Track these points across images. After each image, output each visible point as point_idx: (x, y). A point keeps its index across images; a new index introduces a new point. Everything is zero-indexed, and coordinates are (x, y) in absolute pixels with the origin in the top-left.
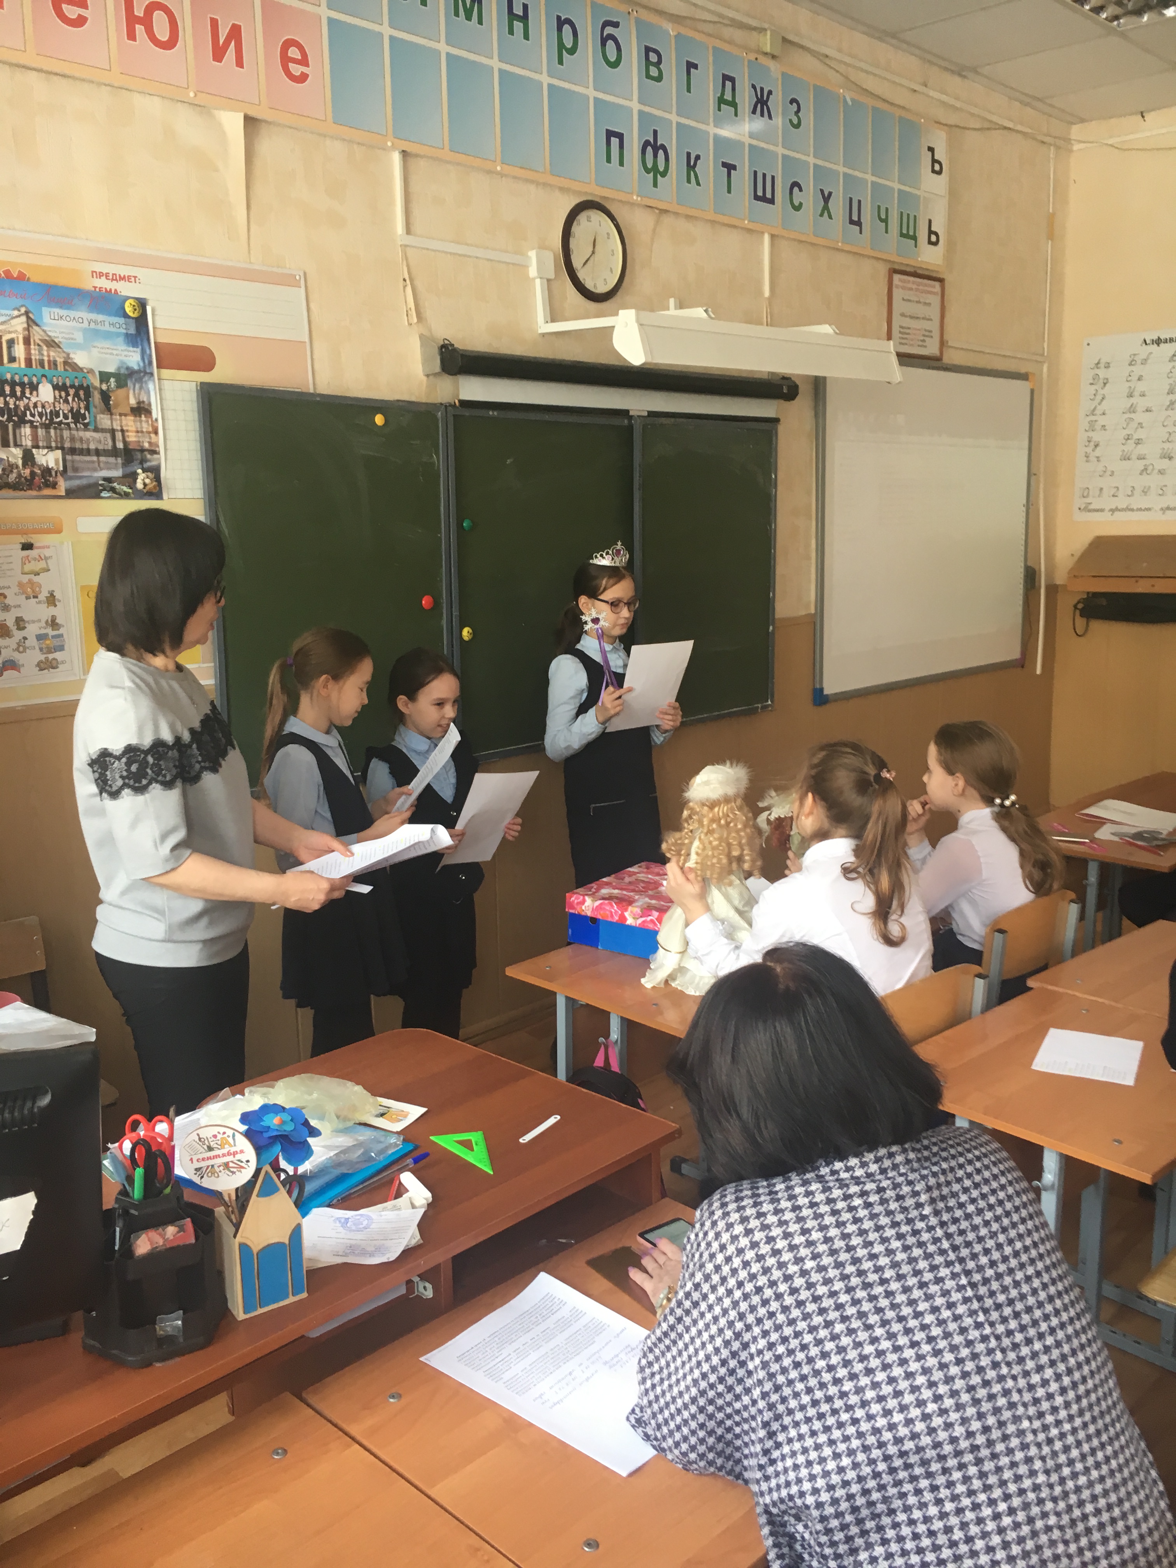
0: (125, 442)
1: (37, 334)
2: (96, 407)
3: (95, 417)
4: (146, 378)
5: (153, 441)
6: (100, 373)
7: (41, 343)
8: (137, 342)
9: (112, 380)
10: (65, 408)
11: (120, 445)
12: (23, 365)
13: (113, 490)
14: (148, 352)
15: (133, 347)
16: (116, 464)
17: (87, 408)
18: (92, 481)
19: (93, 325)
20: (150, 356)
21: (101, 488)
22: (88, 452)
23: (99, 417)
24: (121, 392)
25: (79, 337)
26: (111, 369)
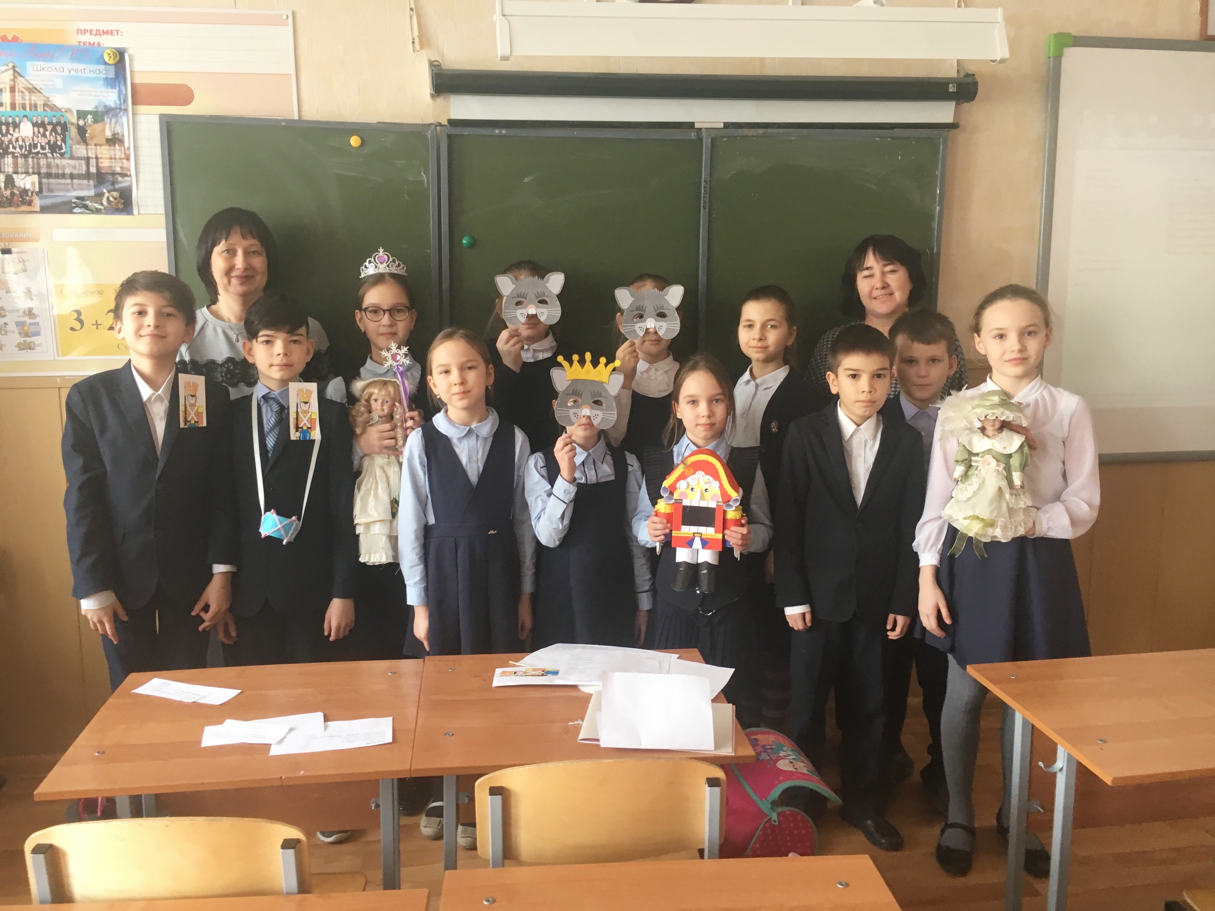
0: (98, 167)
1: (21, 83)
2: (72, 140)
3: (71, 147)
4: (121, 114)
5: (125, 166)
6: (78, 111)
7: (24, 91)
8: (115, 85)
9: (90, 117)
10: (43, 141)
11: (93, 170)
12: (8, 109)
13: (86, 207)
14: (124, 92)
15: (112, 88)
16: (88, 185)
17: (64, 140)
18: (65, 199)
19: (73, 73)
20: (126, 95)
21: (74, 205)
22: (63, 176)
23: (74, 147)
24: (98, 126)
25: (59, 84)
26: (89, 108)
